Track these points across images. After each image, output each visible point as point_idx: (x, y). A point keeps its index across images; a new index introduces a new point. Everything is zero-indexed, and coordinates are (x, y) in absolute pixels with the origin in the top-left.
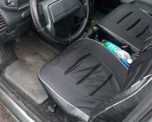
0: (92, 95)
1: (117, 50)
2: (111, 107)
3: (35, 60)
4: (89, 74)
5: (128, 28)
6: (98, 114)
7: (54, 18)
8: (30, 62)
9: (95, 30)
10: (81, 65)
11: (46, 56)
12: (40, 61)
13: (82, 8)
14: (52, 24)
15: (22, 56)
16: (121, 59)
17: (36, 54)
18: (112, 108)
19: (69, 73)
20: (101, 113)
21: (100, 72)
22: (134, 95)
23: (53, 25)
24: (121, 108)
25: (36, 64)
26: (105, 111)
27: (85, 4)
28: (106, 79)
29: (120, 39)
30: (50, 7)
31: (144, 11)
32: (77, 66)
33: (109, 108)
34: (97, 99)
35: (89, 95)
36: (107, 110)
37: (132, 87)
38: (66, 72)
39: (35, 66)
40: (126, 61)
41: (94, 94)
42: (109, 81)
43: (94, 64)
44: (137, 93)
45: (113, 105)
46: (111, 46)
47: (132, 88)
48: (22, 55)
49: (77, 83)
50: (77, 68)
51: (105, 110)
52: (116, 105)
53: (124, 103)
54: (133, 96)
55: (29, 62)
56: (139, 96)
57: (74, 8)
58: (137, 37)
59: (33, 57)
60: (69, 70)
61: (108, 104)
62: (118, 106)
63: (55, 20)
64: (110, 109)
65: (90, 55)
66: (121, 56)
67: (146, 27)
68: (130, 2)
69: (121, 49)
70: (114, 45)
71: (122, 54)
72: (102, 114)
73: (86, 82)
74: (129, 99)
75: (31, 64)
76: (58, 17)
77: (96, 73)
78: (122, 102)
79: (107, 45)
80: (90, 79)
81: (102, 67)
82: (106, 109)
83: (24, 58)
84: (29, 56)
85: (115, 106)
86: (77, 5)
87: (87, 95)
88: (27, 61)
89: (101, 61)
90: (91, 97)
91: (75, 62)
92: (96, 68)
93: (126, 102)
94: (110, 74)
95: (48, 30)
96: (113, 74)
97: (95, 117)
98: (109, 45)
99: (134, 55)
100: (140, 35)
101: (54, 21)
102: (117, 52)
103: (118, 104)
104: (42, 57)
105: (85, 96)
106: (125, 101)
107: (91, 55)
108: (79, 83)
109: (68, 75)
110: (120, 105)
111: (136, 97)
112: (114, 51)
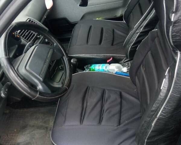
0: (119, 123)
1: (106, 67)
2: (156, 119)
3: (29, 135)
4: (102, 107)
5: (98, 42)
6: (148, 135)
7: (39, 76)
8: (25, 141)
9: (75, 63)
10: (88, 104)
11: (36, 122)
12: (34, 132)
13: (55, 50)
14: (41, 83)
15: (10, 142)
16: (116, 73)
17: (24, 128)
18: (158, 119)
19: (84, 120)
20: (150, 132)
21: (109, 97)
22: (171, 94)
23: (43, 84)
24: (167, 114)
25: (33, 138)
26: (154, 127)
27: (55, 44)
28: (119, 100)
29: (101, 56)
30: (27, 68)
31: (97, 19)
32: (86, 108)
33: (154, 122)
34: (128, 124)
35: (117, 126)
36: (155, 125)
37: (161, 88)
38: (81, 121)
39: (34, 140)
40: (122, 72)
41: (121, 121)
42: (122, 100)
43: (99, 94)
44: (173, 90)
45: (157, 116)
46: (98, 68)
47: (162, 90)
48: (11, 140)
49: (98, 124)
50: (87, 108)
51: (152, 126)
52: (161, 114)
53: (166, 107)
54: (171, 96)
55: (23, 142)
56: (176, 91)
57: (49, 54)
58: (112, 45)
59: (24, 133)
60: (81, 116)
61: (150, 119)
62: (162, 113)
63: (41, 77)
64: (157, 121)
65: (88, 88)
66: (114, 70)
67: (112, 31)
68: (80, 18)
69: (108, 64)
70: (100, 64)
71: (113, 68)
72: (152, 131)
73: (105, 116)
74: (168, 100)
75: (27, 142)
76: (42, 73)
77: (107, 101)
78: (164, 108)
79: (94, 69)
80: (107, 110)
81: (107, 92)
82: (153, 124)
83: (14, 141)
84: (17, 136)
85: (160, 116)
86: (50, 50)
87: (116, 128)
88: (21, 142)
89: (102, 87)
90: (121, 126)
91: (81, 105)
92: (103, 96)
93: (168, 105)
94: (118, 93)
95: (42, 91)
96: (120, 91)
97: (146, 140)
98: (95, 68)
99: (122, 62)
100: (113, 41)
101: (41, 79)
102: (107, 69)
103: (162, 112)
104: (33, 126)
105: (116, 130)
106: (166, 104)
107: (90, 88)
108: (100, 121)
109: (85, 122)
110: (164, 112)
111: (175, 94)
112: (104, 70)
